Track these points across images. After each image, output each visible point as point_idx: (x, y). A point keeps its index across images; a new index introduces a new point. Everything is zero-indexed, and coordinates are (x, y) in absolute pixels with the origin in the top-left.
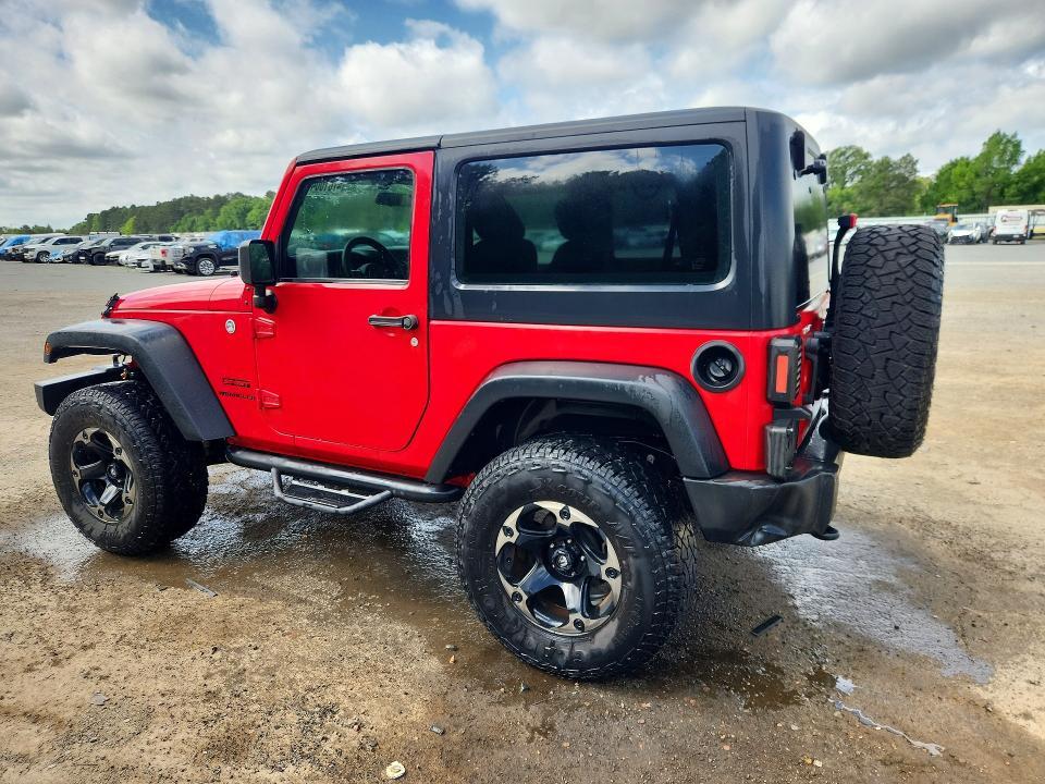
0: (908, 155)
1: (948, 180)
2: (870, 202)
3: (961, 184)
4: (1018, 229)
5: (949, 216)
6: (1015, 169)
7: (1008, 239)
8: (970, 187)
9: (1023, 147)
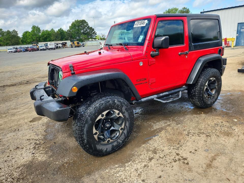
0: (14, 30)
1: (26, 36)
2: (8, 42)
3: (30, 37)
4: (53, 46)
5: (35, 44)
6: (40, 34)
7: (52, 49)
8: (32, 38)
9: (40, 29)
